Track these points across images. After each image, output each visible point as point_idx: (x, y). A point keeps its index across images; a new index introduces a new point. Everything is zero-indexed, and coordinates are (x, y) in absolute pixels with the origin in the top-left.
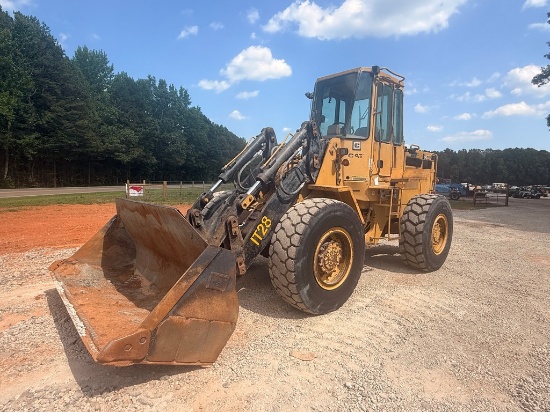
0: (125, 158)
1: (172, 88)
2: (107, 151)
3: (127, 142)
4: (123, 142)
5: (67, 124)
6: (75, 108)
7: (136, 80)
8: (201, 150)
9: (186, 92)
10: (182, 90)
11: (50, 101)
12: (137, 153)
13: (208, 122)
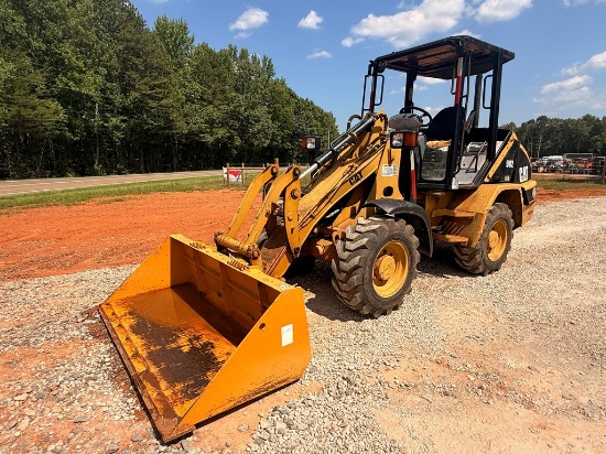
0: (210, 139)
1: (254, 58)
2: (191, 133)
3: (211, 122)
4: (207, 122)
5: (152, 103)
6: (159, 86)
7: (217, 51)
8: (288, 128)
9: (270, 62)
10: (265, 60)
11: (134, 80)
12: (221, 133)
13: (293, 95)
